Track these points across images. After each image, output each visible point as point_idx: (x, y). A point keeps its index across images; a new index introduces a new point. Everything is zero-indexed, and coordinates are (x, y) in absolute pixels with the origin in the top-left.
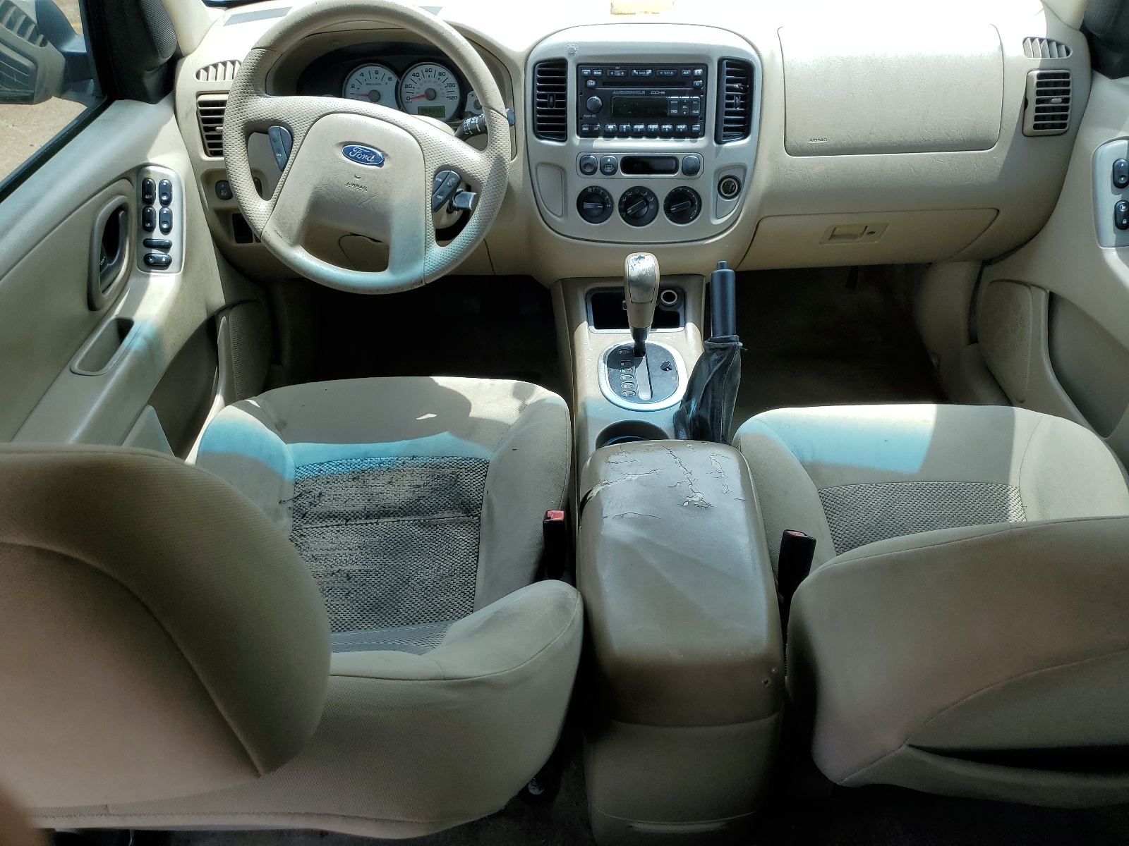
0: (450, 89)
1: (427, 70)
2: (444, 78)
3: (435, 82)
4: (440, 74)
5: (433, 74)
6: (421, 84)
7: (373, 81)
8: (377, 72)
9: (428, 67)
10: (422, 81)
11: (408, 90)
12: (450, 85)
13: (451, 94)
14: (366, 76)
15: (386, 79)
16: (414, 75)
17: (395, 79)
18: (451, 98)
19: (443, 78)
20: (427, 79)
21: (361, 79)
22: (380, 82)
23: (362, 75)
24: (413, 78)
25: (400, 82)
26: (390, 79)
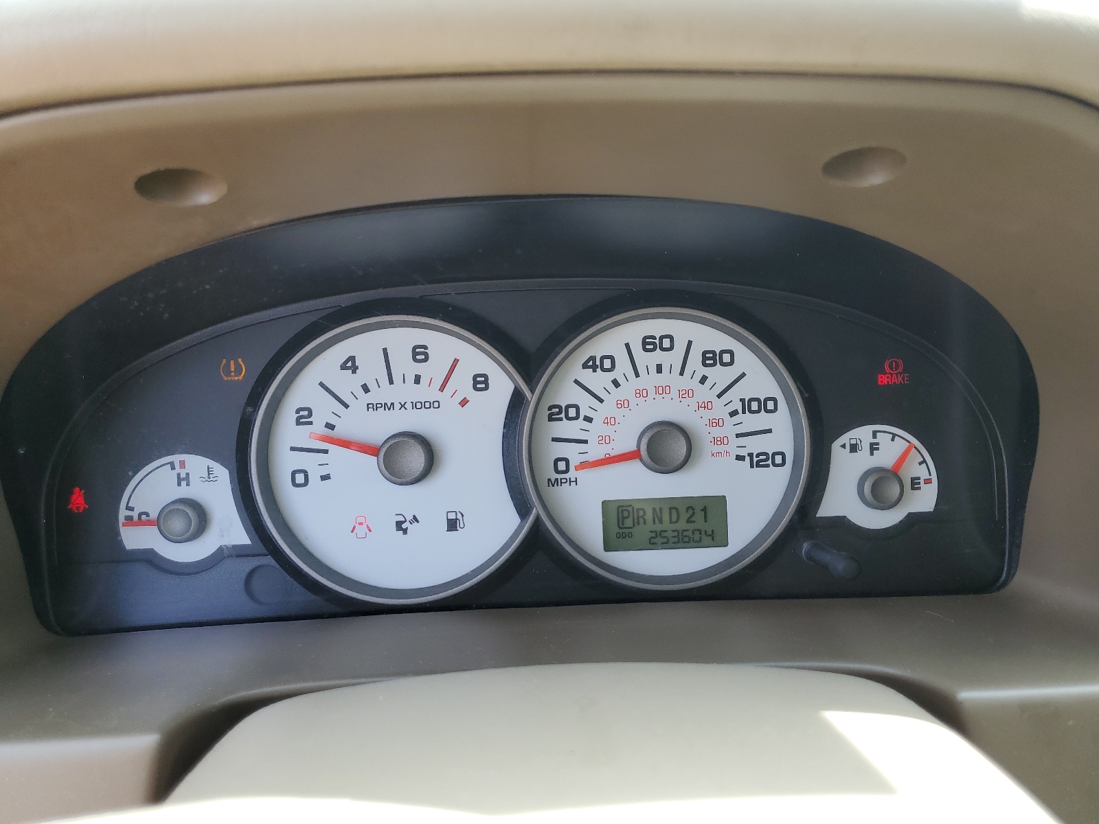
0: (751, 422)
1: (649, 344)
2: (728, 374)
3: (686, 394)
4: (710, 359)
5: (677, 355)
6: (621, 404)
7: (404, 392)
8: (420, 354)
9: (657, 327)
10: (626, 391)
11: (565, 428)
12: (764, 405)
13: (756, 445)
14: (371, 369)
15: (462, 382)
16: (591, 364)
17: (503, 384)
18: (760, 461)
19: (720, 375)
20: (649, 380)
21: (345, 384)
22: (432, 394)
23: (350, 365)
24: (587, 377)
25: (532, 398)
26: (480, 383)
